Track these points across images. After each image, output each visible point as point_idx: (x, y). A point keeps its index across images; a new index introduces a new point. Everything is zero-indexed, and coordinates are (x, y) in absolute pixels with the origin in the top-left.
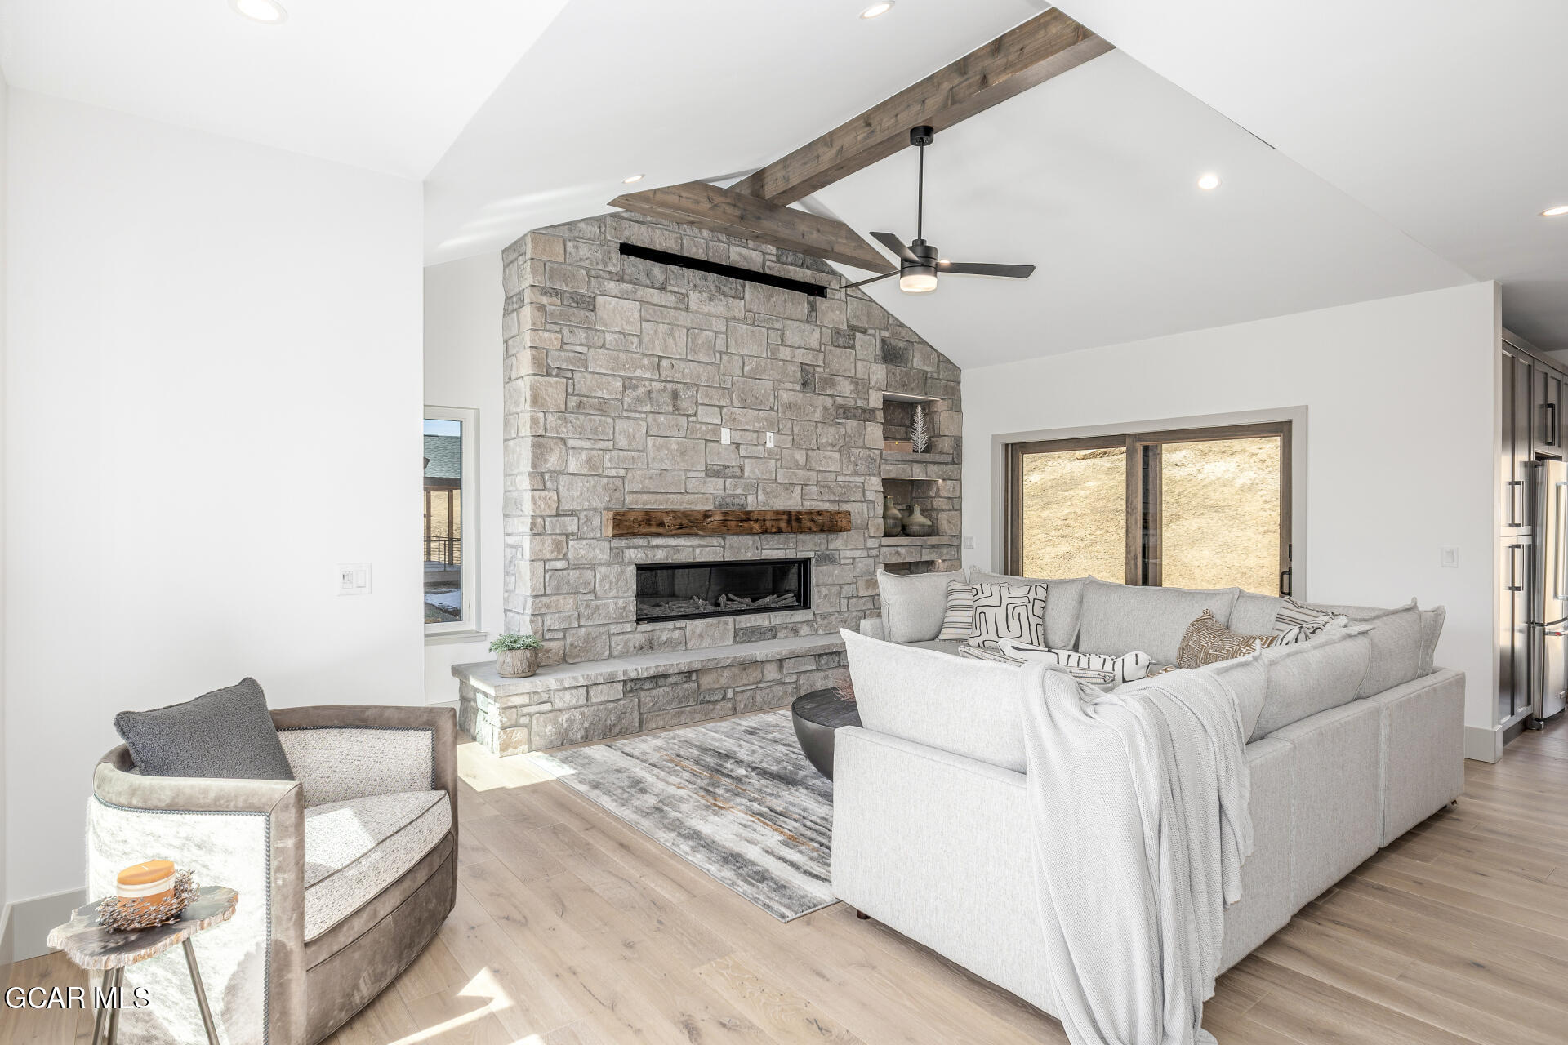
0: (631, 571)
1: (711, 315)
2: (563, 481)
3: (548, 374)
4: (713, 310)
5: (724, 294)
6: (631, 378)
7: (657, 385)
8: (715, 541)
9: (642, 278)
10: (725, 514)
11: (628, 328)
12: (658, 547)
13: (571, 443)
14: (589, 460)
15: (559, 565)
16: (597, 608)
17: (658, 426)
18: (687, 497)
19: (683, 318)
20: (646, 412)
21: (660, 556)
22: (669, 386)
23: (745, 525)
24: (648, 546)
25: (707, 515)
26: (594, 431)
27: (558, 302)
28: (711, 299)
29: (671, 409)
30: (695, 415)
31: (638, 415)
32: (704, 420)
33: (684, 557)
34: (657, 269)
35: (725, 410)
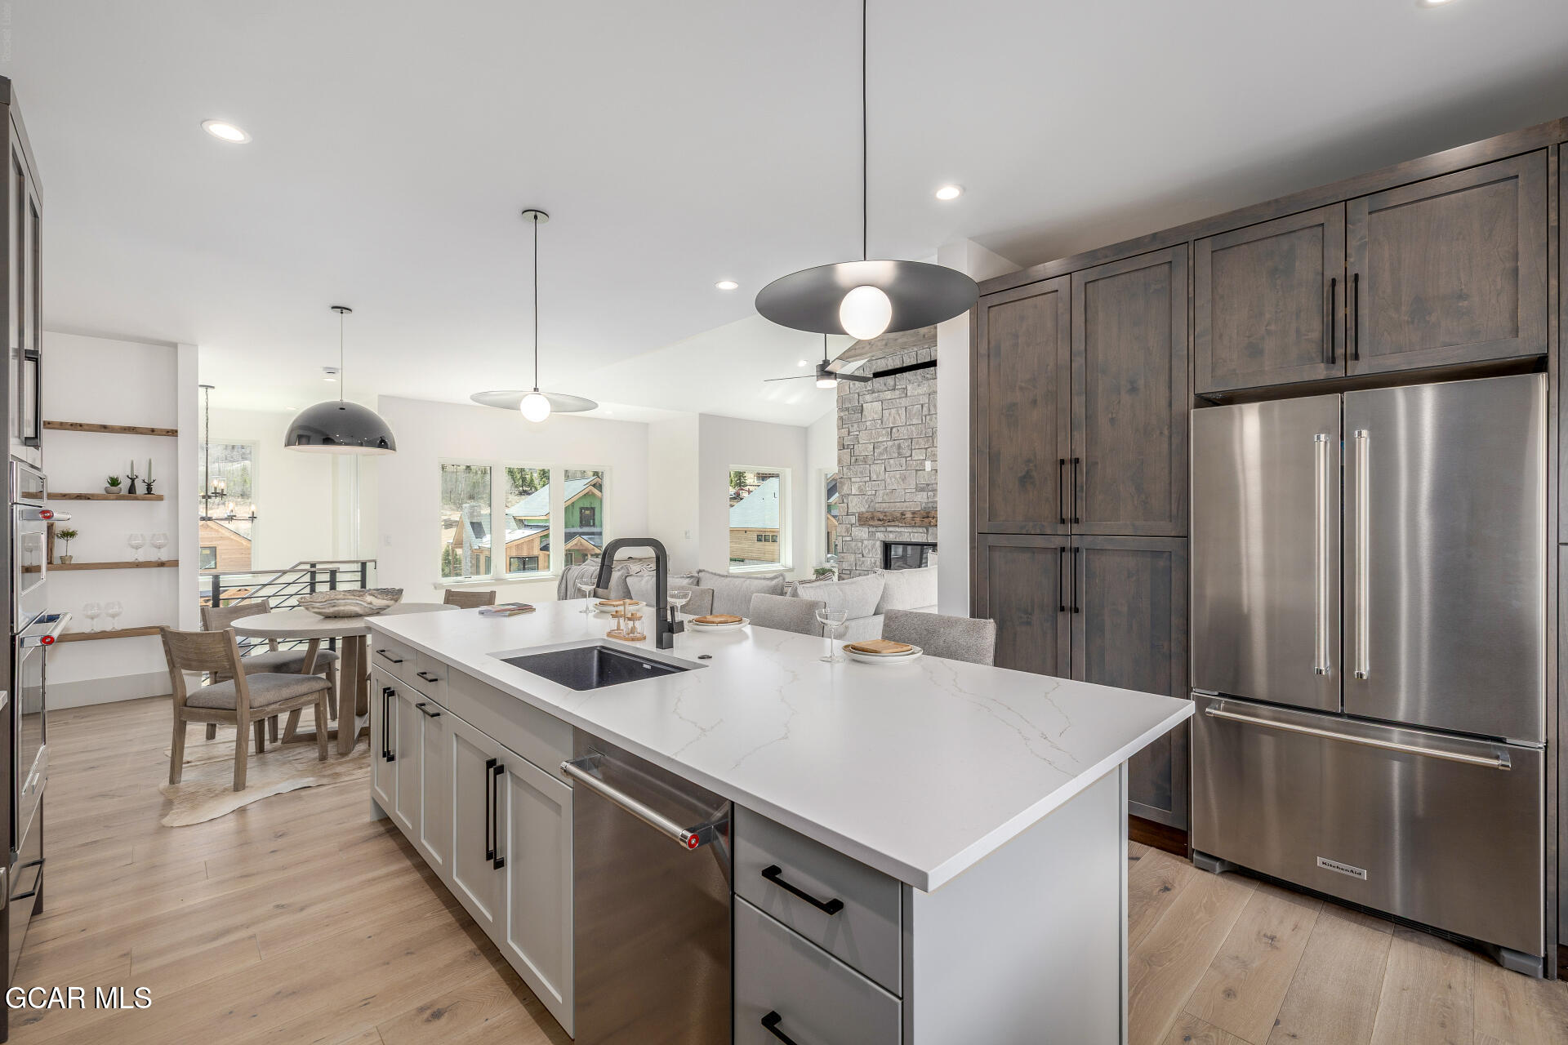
0: (878, 545)
1: (919, 395)
2: (850, 498)
3: (844, 448)
4: (920, 391)
5: (928, 379)
6: (878, 442)
7: (890, 443)
8: (921, 530)
9: (884, 388)
10: (914, 513)
11: (876, 417)
12: (891, 532)
13: (853, 480)
14: (859, 487)
15: (848, 539)
16: (863, 562)
17: (890, 466)
18: (905, 504)
19: (904, 402)
20: (885, 459)
21: (891, 538)
22: (896, 442)
23: (926, 520)
24: (886, 531)
25: (903, 514)
26: (861, 473)
27: (847, 413)
28: (919, 385)
29: (896, 455)
30: (911, 456)
31: (879, 461)
32: (916, 458)
33: (905, 538)
34: (890, 380)
35: (929, 449)
